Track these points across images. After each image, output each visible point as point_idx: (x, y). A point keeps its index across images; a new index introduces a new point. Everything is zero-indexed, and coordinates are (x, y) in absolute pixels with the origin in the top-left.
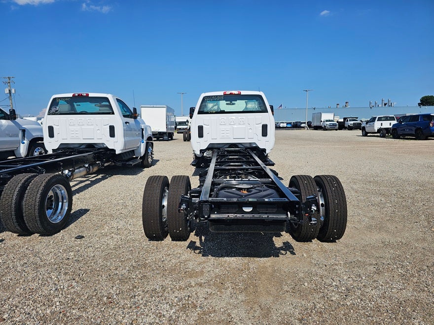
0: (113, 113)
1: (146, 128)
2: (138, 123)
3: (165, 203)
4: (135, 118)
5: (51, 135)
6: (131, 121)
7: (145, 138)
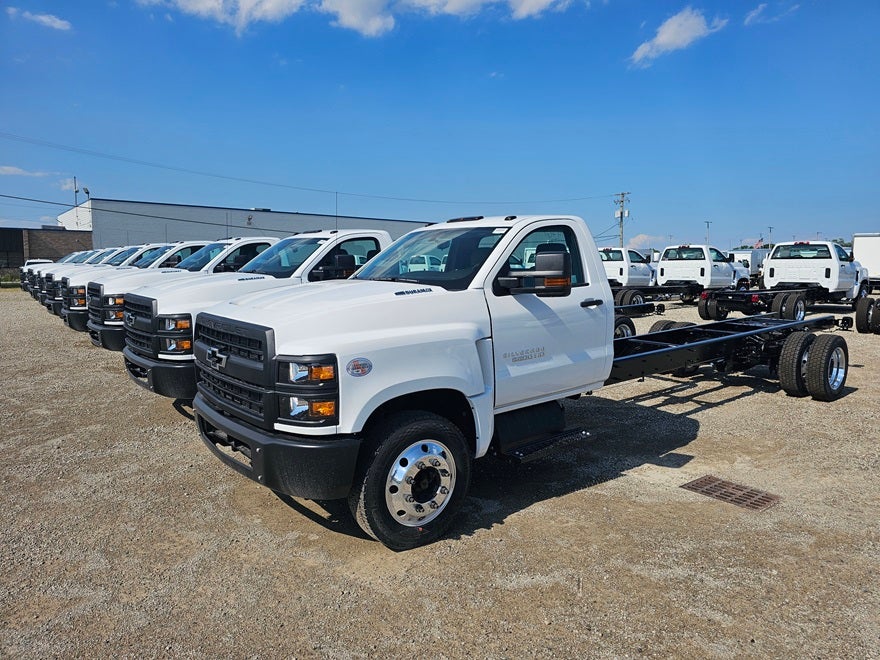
0: (830, 257)
1: (862, 272)
2: (853, 266)
3: (871, 313)
4: (852, 261)
5: (772, 275)
6: (847, 264)
7: (860, 280)
